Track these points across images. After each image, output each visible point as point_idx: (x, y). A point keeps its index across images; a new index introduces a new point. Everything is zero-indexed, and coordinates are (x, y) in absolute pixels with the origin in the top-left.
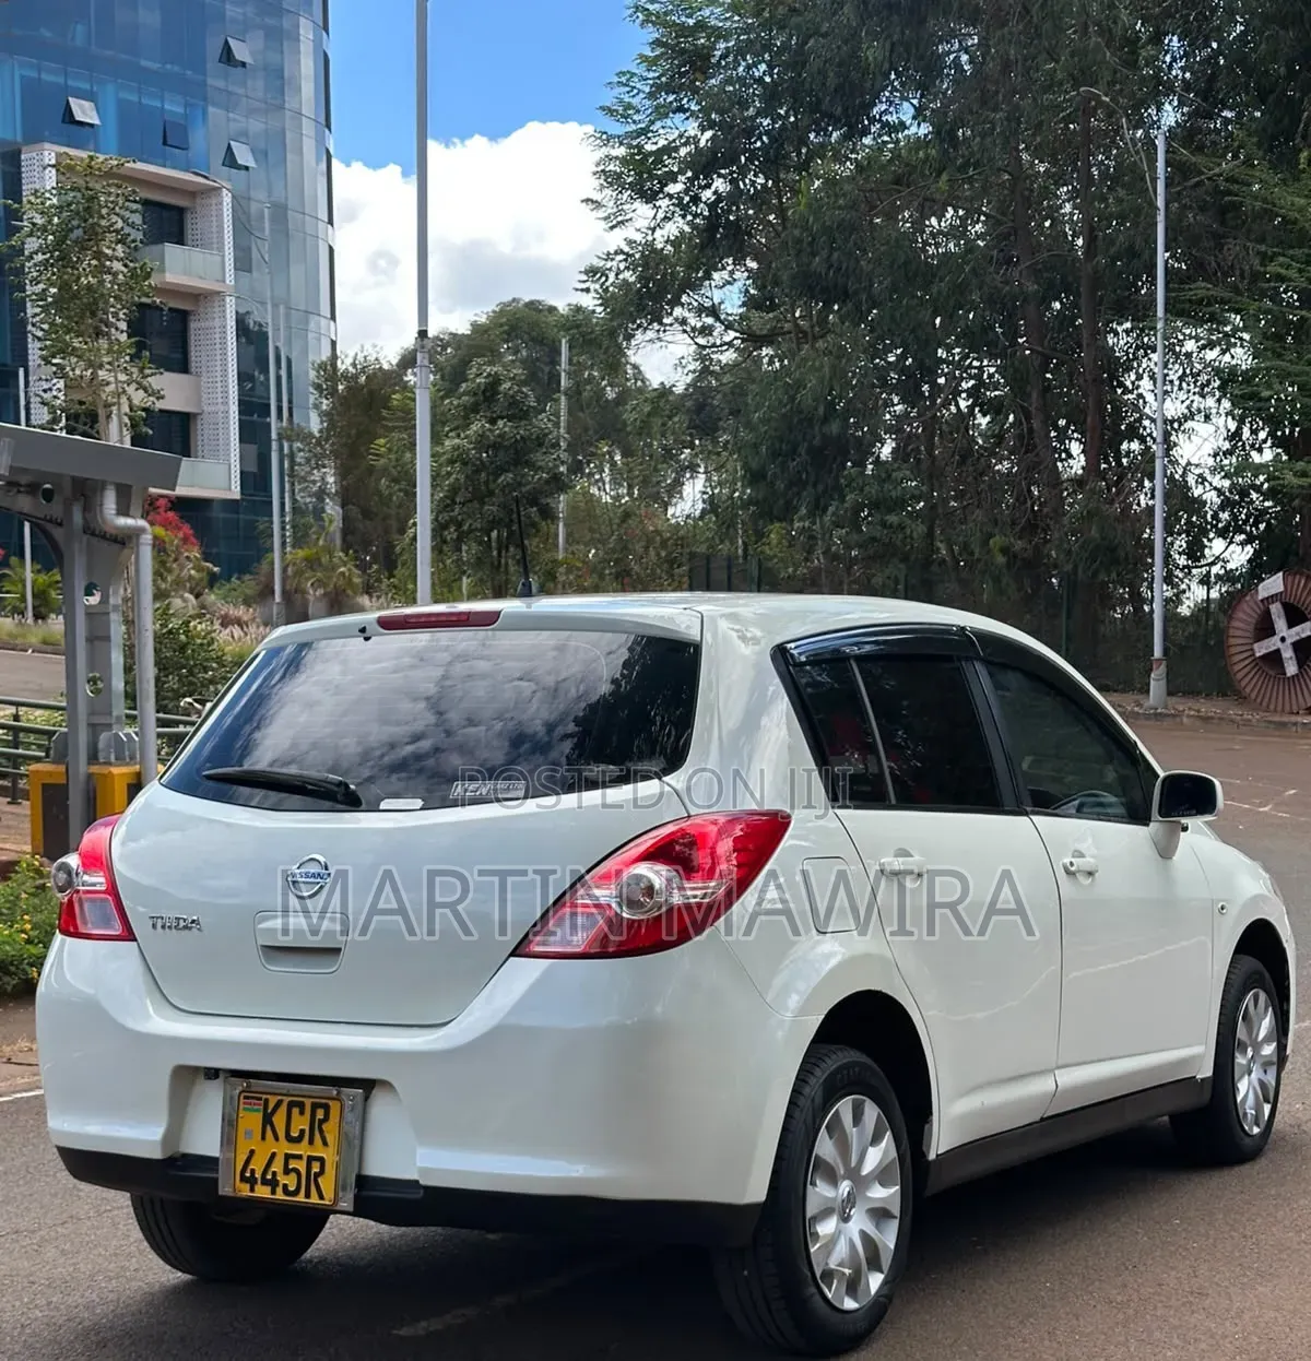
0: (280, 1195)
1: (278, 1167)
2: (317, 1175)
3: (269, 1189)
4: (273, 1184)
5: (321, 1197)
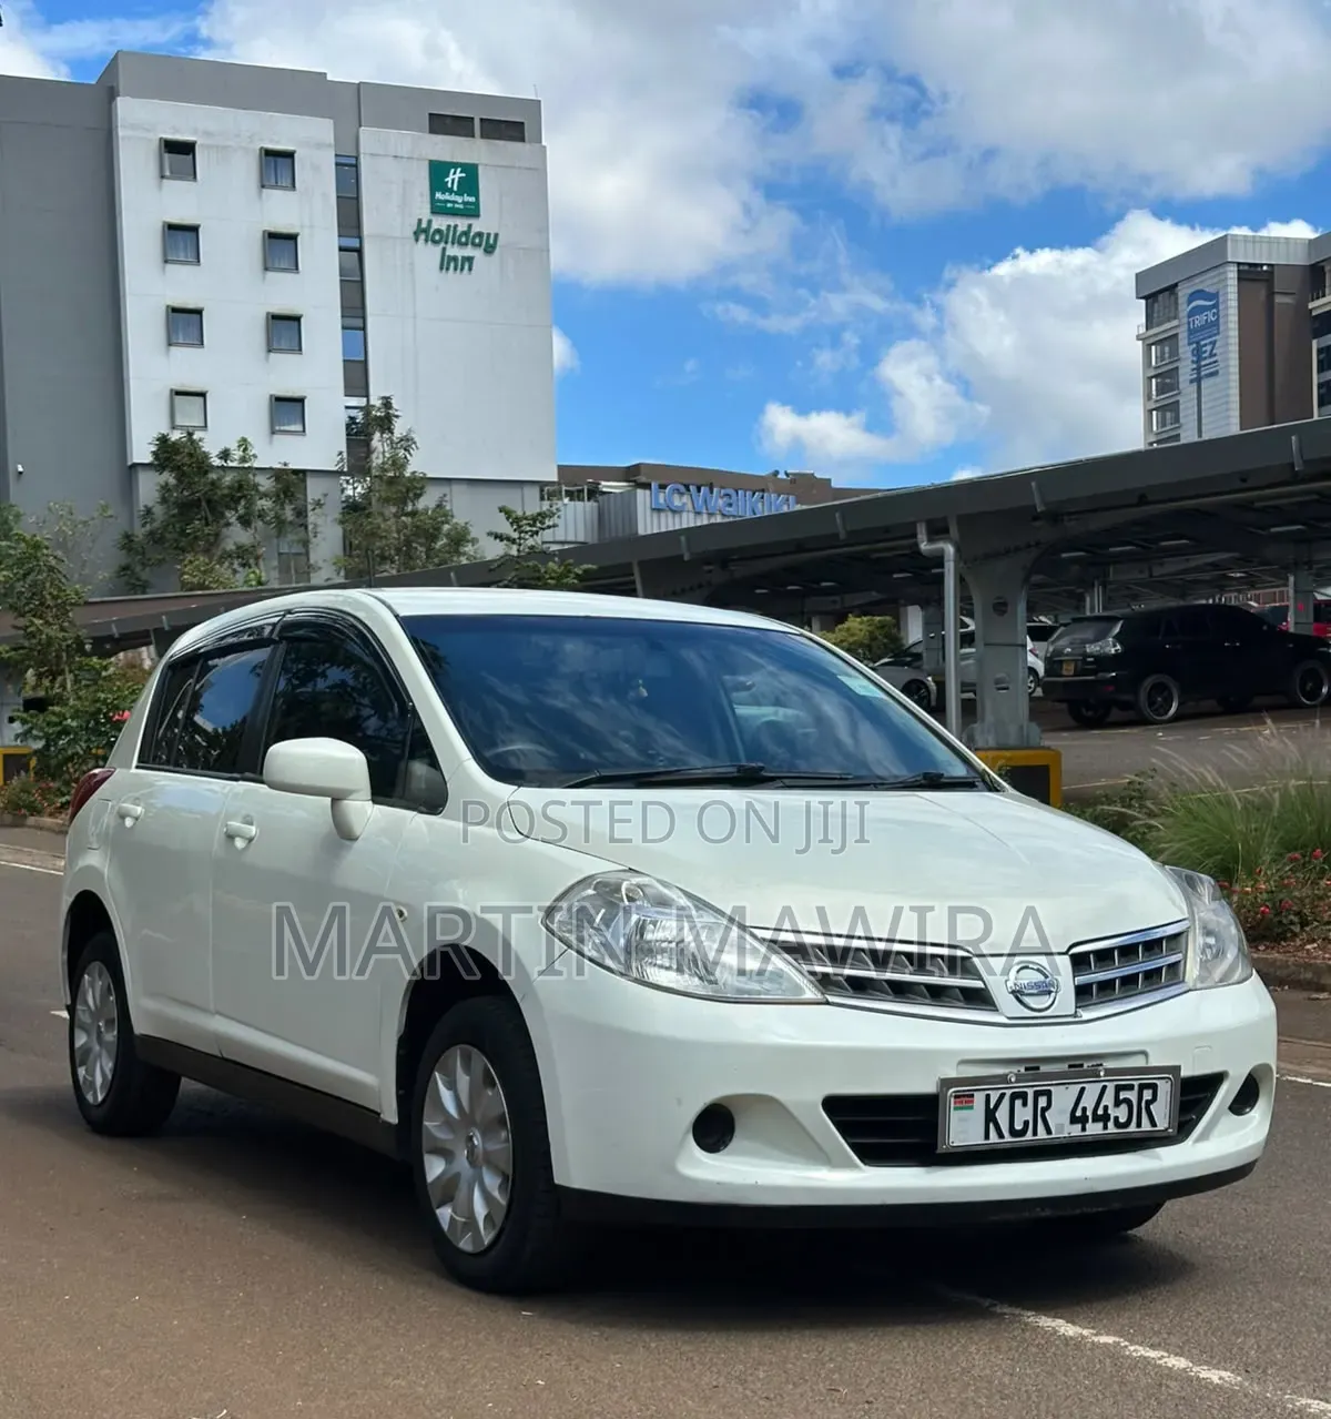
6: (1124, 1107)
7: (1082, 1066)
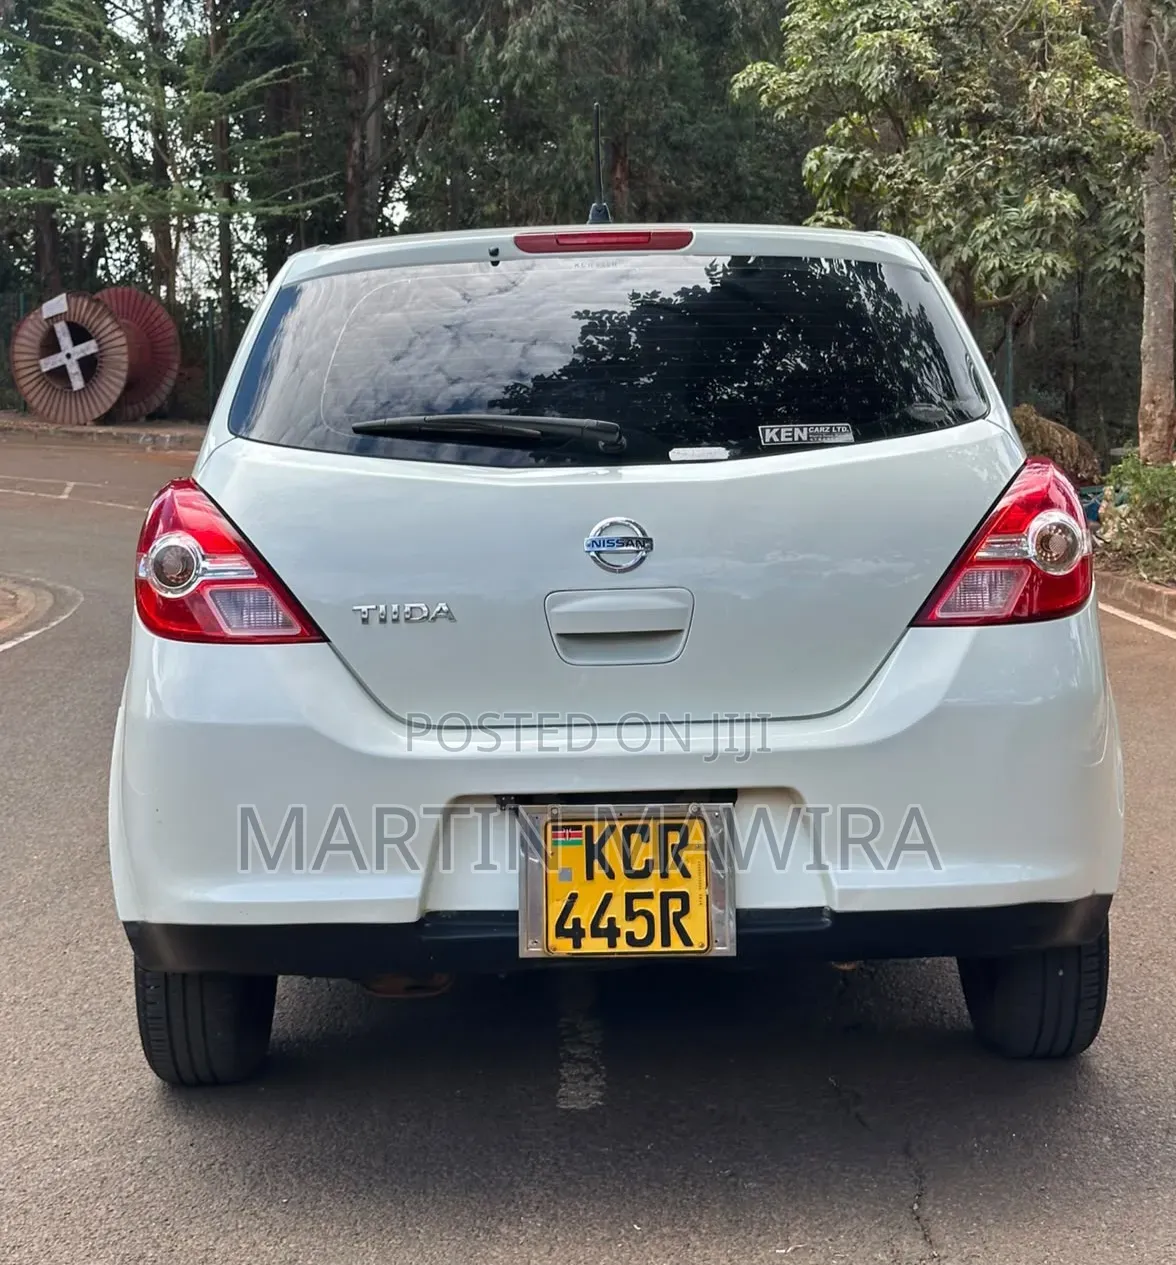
0: (622, 946)
1: (616, 910)
2: (678, 916)
3: (605, 941)
4: (612, 933)
5: (687, 941)
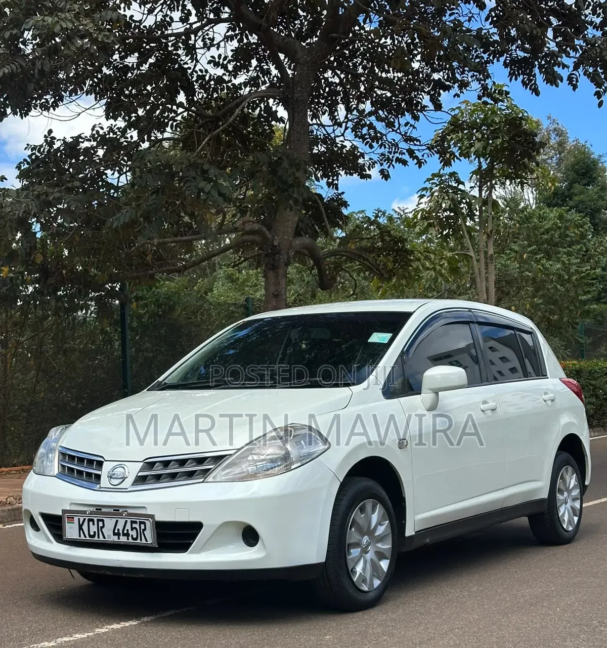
6: (135, 530)
7: (118, 510)
